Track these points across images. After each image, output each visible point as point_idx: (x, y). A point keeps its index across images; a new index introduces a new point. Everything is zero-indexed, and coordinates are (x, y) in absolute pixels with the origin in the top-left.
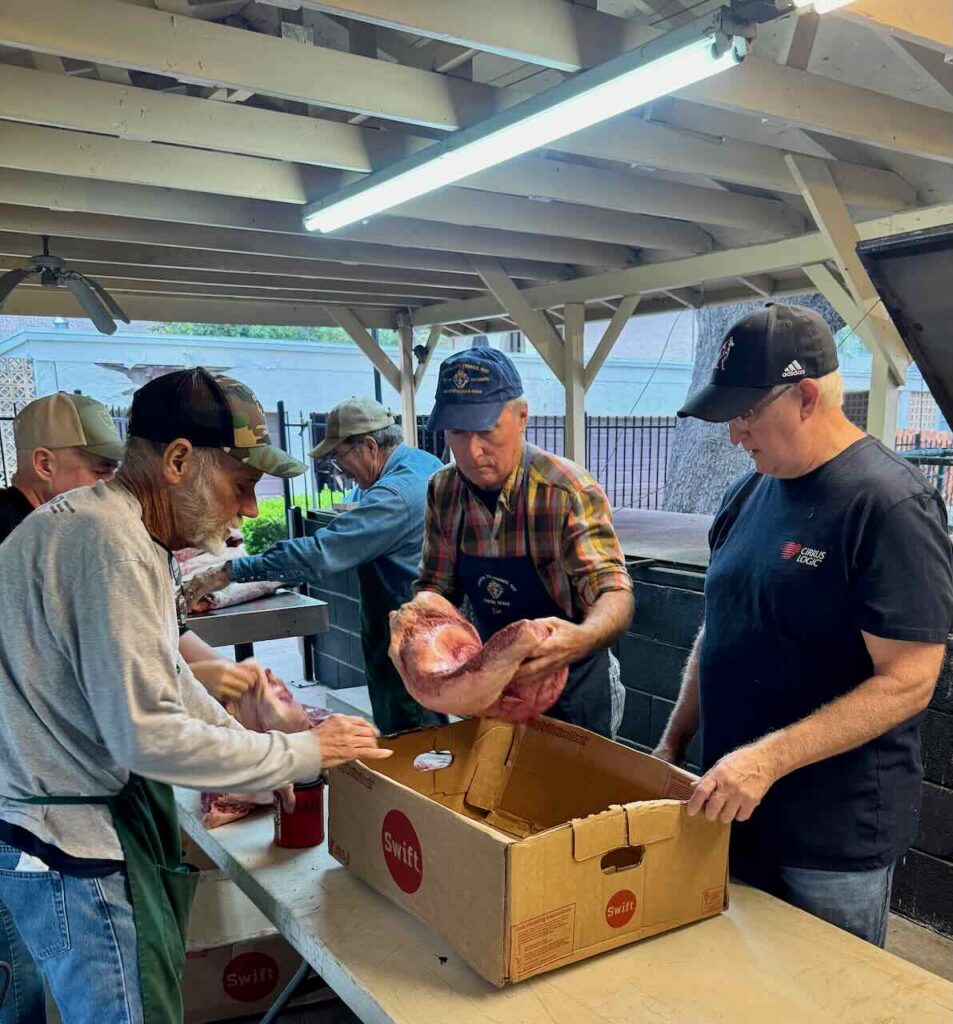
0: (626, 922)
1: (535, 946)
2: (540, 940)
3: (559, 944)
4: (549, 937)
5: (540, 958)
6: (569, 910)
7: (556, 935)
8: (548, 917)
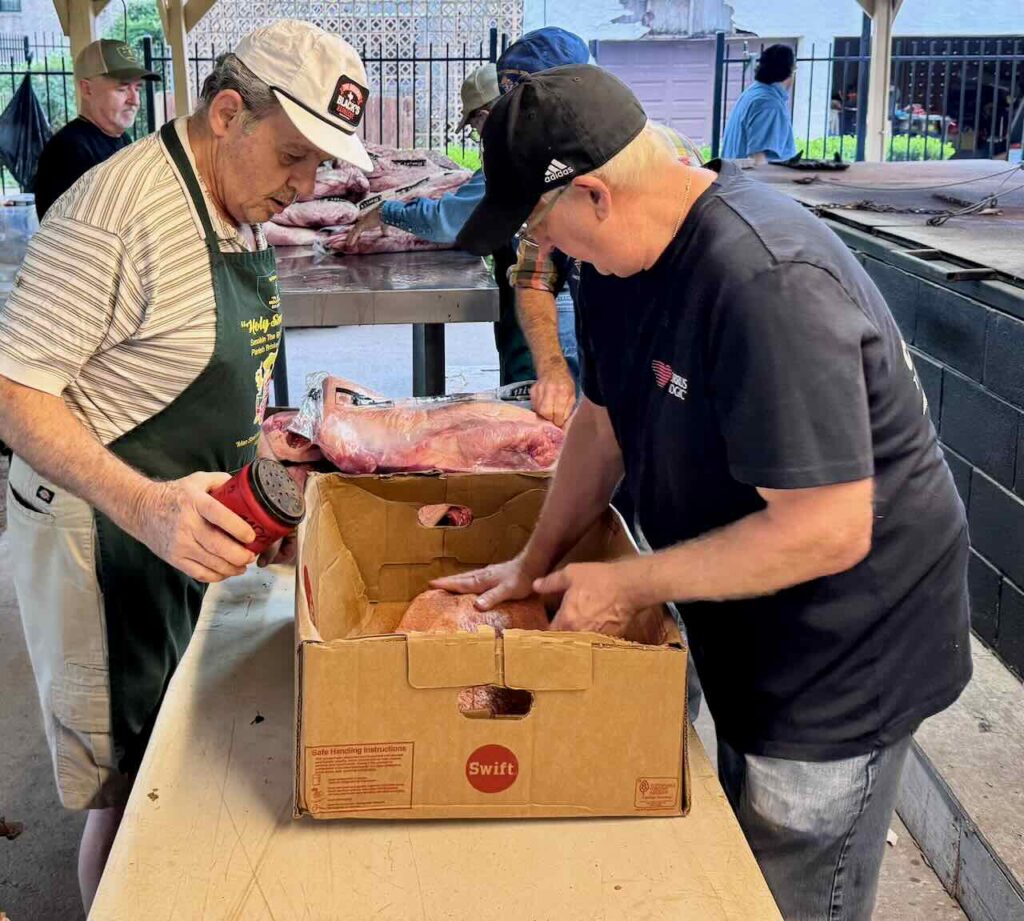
0: (499, 789)
1: (344, 781)
2: (354, 775)
3: (386, 788)
4: (367, 775)
5: (355, 799)
6: (404, 749)
7: (382, 776)
8: (366, 750)
